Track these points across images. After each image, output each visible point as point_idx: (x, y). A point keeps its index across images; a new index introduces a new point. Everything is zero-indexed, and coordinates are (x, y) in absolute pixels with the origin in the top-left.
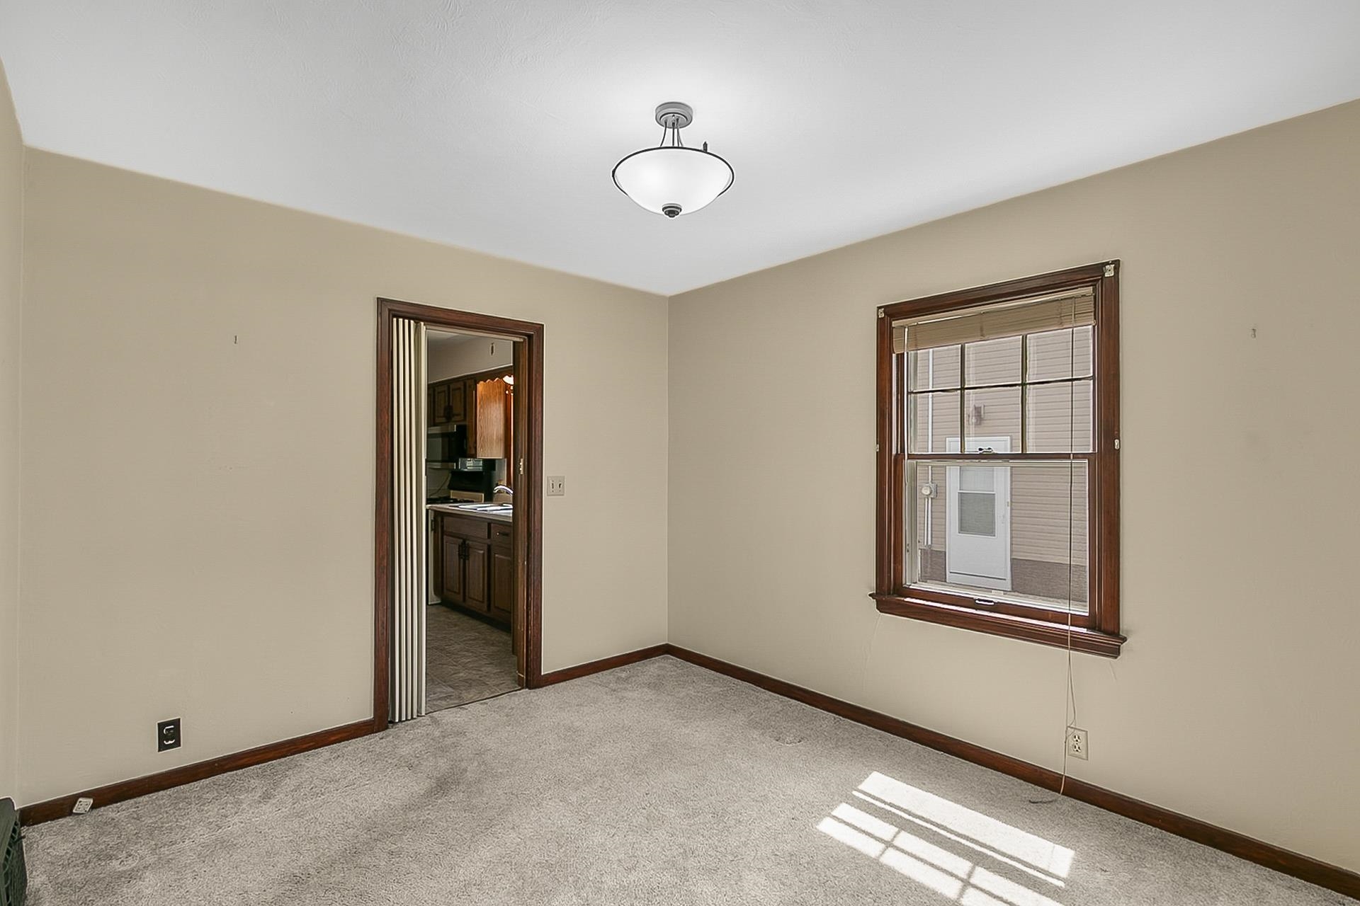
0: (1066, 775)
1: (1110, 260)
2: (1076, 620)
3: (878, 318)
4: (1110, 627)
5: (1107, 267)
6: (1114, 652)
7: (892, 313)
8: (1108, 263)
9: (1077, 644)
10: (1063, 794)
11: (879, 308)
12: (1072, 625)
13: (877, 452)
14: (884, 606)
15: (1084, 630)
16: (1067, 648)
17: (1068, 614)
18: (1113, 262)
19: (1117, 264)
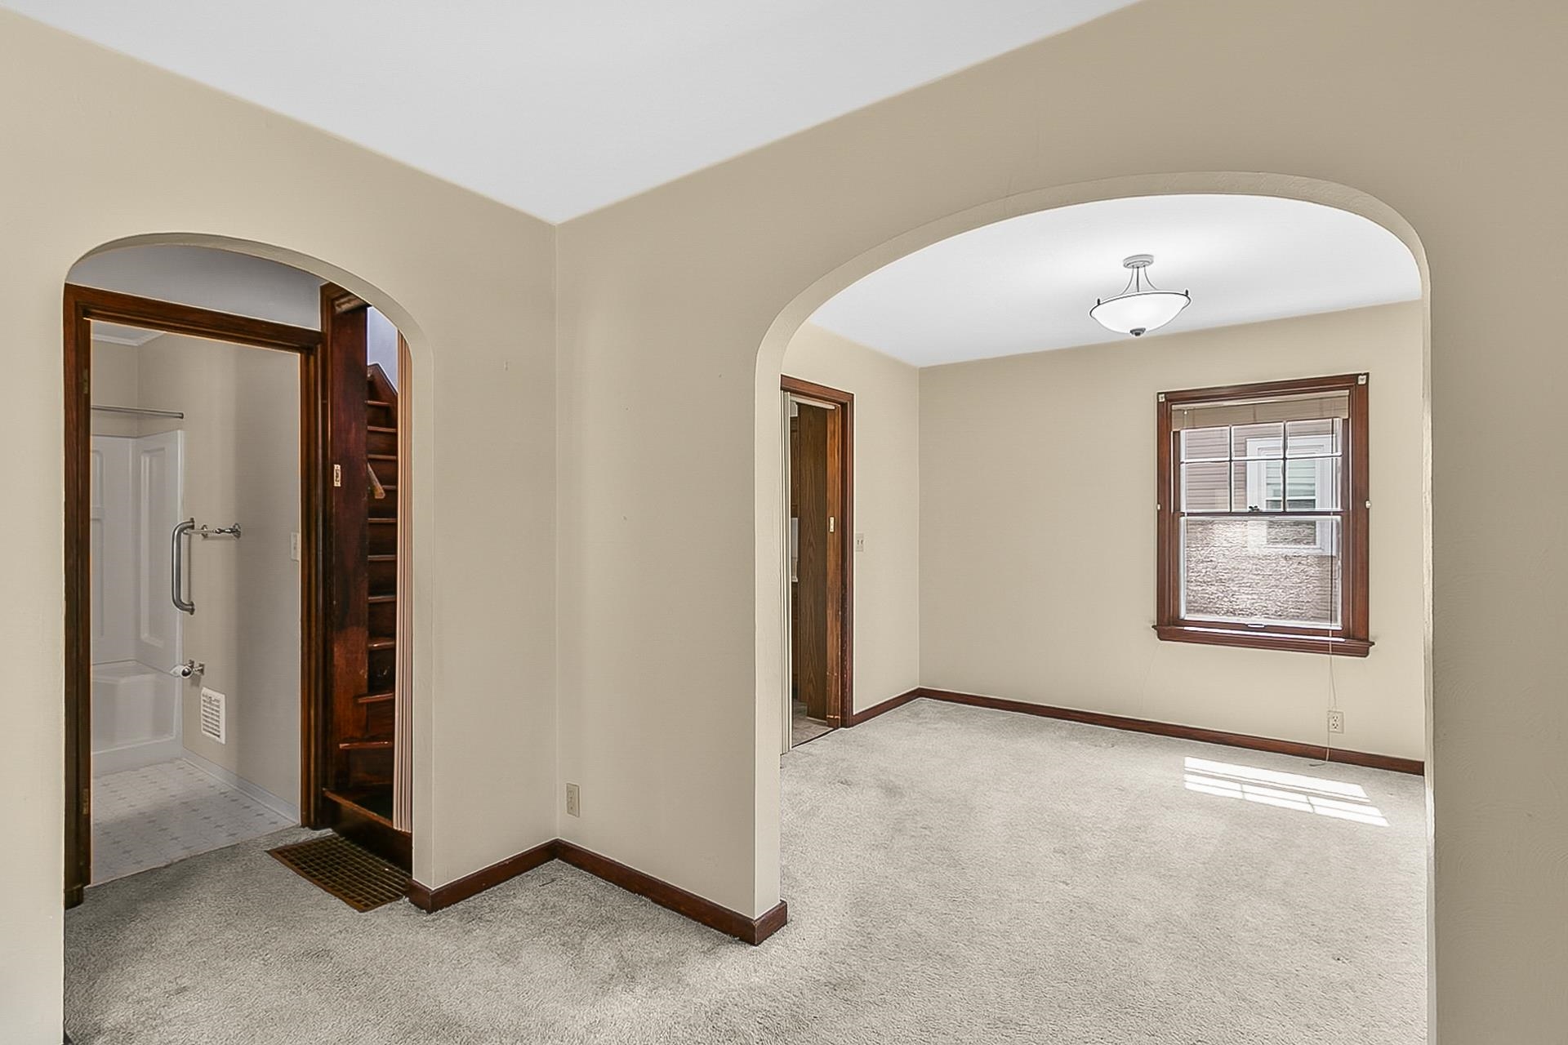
0: (1331, 747)
1: (1363, 372)
2: (1335, 633)
3: (1158, 402)
4: (1362, 636)
5: (1360, 377)
6: (1365, 653)
7: (1173, 398)
8: (1361, 374)
9: (1338, 650)
10: (1329, 760)
11: (1159, 393)
12: (1333, 637)
13: (1158, 511)
14: (1163, 635)
15: (1343, 640)
16: (1328, 654)
17: (1328, 630)
18: (1364, 374)
19: (1367, 374)
